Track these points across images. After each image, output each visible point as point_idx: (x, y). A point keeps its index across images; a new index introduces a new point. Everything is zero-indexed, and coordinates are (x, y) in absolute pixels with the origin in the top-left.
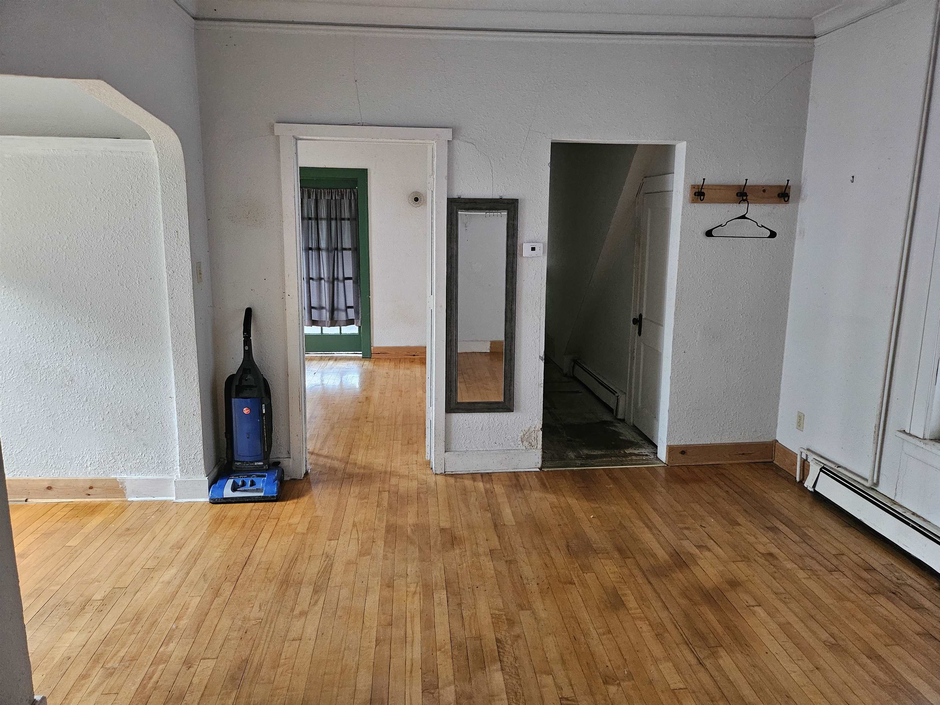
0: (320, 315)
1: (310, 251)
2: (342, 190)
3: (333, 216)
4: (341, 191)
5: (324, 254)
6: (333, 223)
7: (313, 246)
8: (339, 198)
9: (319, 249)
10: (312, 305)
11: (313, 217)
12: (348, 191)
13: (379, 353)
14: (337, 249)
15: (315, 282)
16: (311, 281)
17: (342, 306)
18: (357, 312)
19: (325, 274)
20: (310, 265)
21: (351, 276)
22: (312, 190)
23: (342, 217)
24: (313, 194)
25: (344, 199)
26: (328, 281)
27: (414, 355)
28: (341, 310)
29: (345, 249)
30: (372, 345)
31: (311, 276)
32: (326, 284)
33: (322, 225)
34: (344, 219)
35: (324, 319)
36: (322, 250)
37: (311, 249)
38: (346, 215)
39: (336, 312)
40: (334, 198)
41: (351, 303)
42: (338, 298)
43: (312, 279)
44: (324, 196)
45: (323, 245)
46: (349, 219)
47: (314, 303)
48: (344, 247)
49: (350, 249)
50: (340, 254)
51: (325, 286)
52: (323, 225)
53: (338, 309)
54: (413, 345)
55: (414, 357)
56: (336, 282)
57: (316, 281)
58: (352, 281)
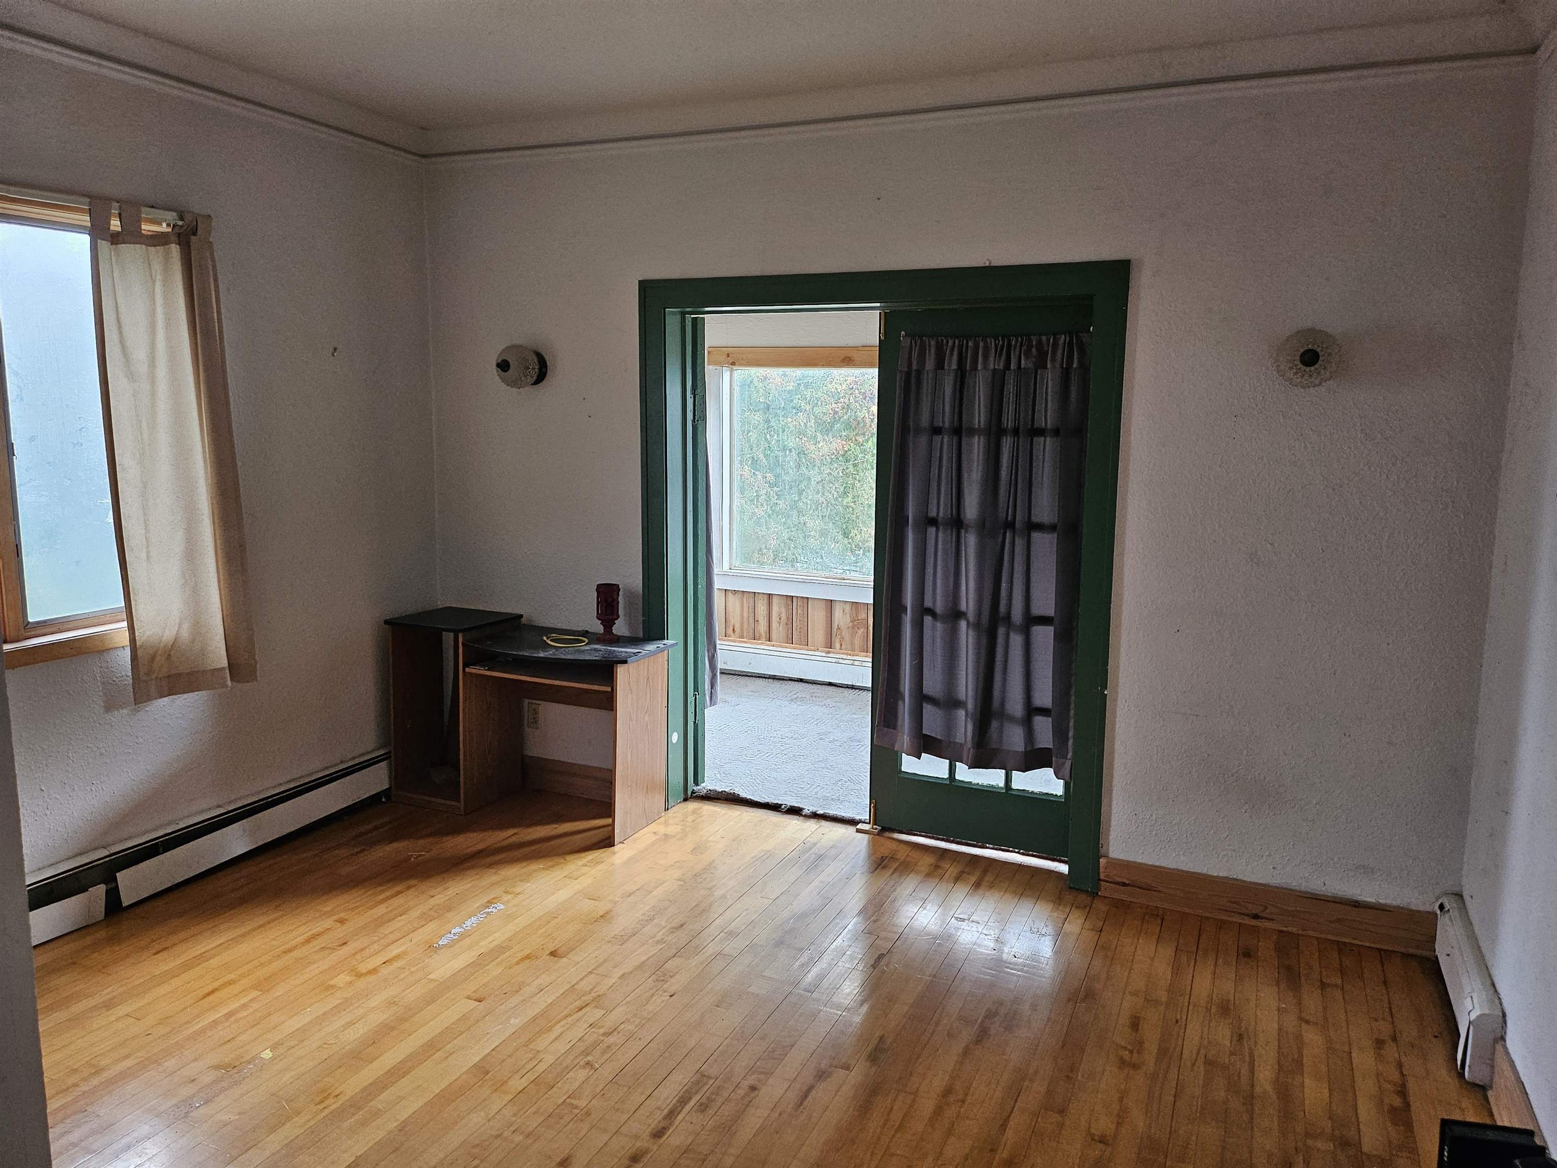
0: (949, 726)
1: (932, 531)
2: (1044, 338)
3: (1008, 421)
4: (1040, 342)
5: (971, 541)
6: (1007, 443)
7: (941, 515)
8: (1030, 365)
9: (957, 523)
10: (926, 690)
11: (947, 425)
12: (1061, 341)
13: (1124, 884)
14: (1010, 525)
15: (939, 625)
16: (928, 619)
17: (1015, 706)
18: (1060, 733)
19: (968, 601)
20: (930, 570)
21: (1050, 611)
22: (950, 343)
23: (1036, 425)
24: (951, 354)
25: (1045, 367)
26: (977, 626)
27: (1256, 917)
28: (1012, 719)
29: (1040, 527)
30: (1102, 851)
31: (928, 603)
32: (971, 632)
33: (970, 452)
34: (1041, 432)
35: (960, 739)
36: (968, 526)
37: (933, 522)
38: (1048, 416)
39: (995, 724)
40: (1013, 366)
41: (1044, 696)
42: (1004, 680)
43: (931, 612)
44: (986, 357)
45: (971, 509)
46: (1056, 432)
47: (933, 684)
48: (1035, 519)
49: (1052, 528)
50: (1020, 543)
51: (967, 637)
52: (976, 447)
53: (1002, 715)
54: (1254, 879)
55: (1254, 922)
56: (1001, 631)
57: (943, 623)
58: (1051, 629)
